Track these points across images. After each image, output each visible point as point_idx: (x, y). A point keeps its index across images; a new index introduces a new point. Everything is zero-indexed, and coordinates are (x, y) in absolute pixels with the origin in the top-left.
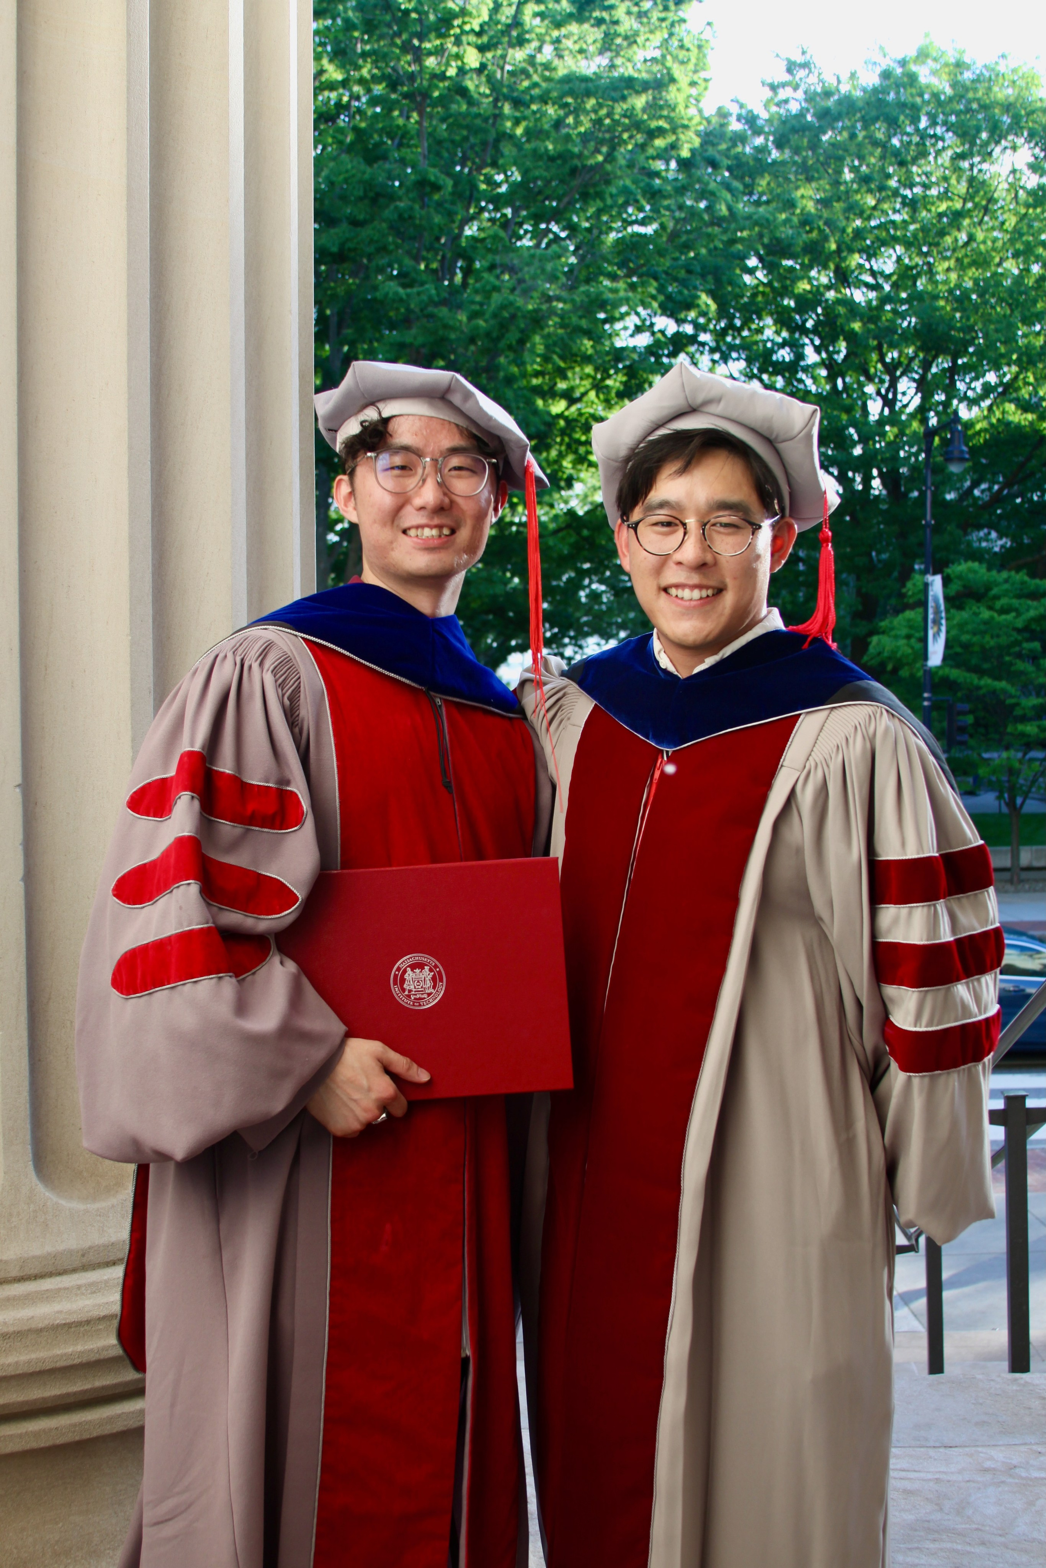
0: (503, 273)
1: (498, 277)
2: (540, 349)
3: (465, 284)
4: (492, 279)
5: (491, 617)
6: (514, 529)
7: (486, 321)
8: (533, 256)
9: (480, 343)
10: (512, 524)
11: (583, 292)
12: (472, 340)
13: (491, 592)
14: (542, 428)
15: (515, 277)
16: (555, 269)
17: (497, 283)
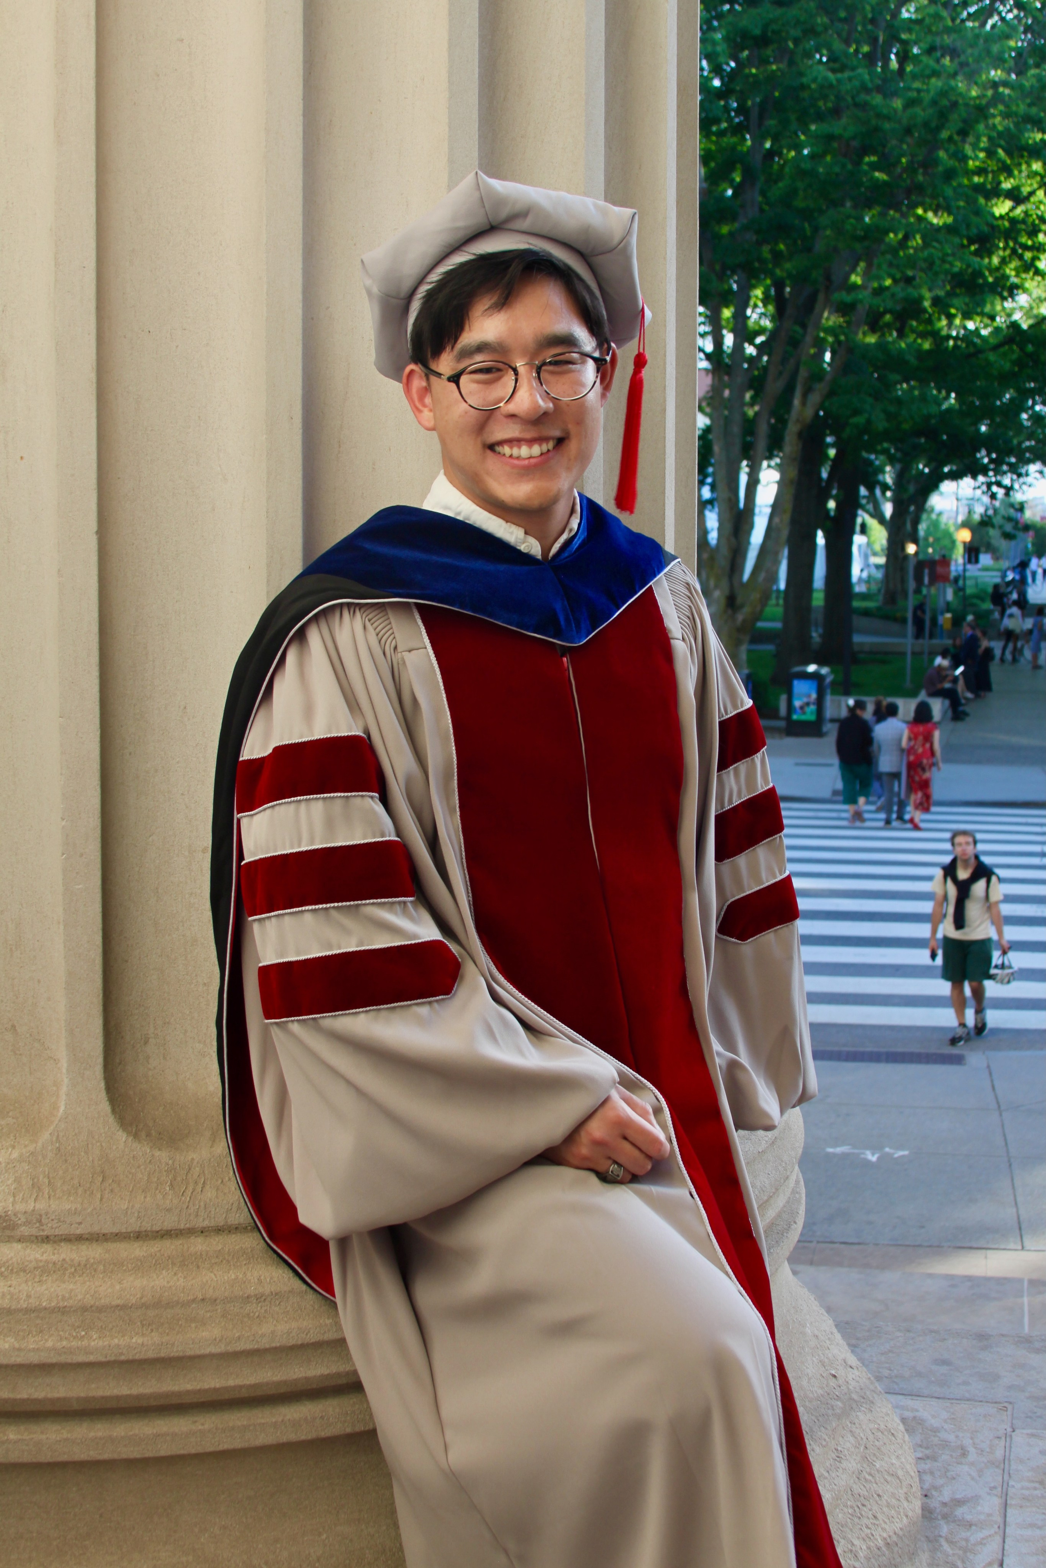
0: (943, 56)
1: (938, 61)
2: (984, 142)
3: (901, 70)
4: (932, 63)
5: (923, 440)
6: (951, 343)
7: (924, 110)
8: (977, 36)
9: (916, 135)
10: (949, 337)
11: (1034, 76)
12: (908, 131)
13: (925, 412)
14: (986, 229)
15: (956, 61)
16: (1002, 52)
17: (937, 67)
